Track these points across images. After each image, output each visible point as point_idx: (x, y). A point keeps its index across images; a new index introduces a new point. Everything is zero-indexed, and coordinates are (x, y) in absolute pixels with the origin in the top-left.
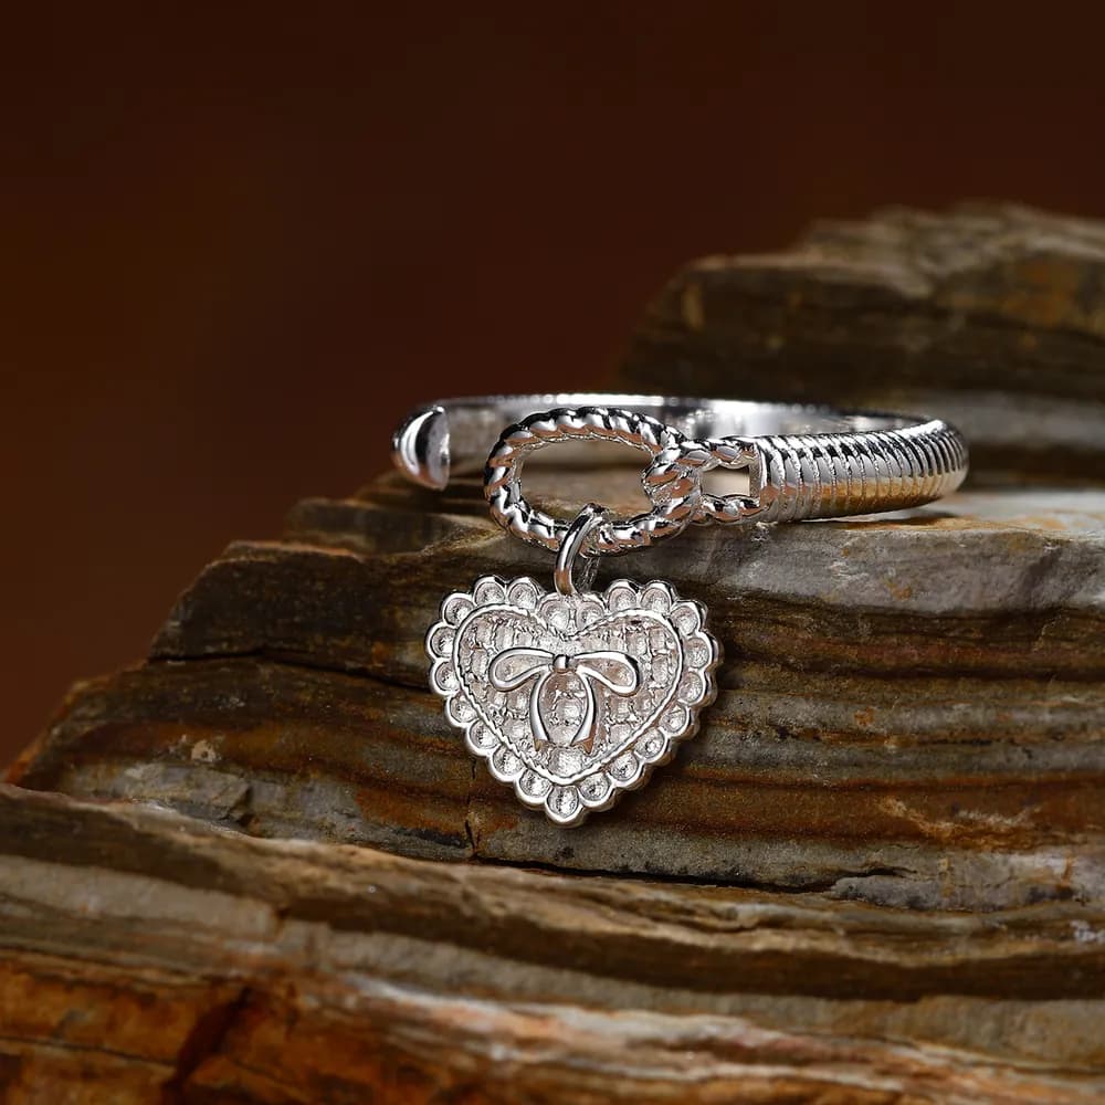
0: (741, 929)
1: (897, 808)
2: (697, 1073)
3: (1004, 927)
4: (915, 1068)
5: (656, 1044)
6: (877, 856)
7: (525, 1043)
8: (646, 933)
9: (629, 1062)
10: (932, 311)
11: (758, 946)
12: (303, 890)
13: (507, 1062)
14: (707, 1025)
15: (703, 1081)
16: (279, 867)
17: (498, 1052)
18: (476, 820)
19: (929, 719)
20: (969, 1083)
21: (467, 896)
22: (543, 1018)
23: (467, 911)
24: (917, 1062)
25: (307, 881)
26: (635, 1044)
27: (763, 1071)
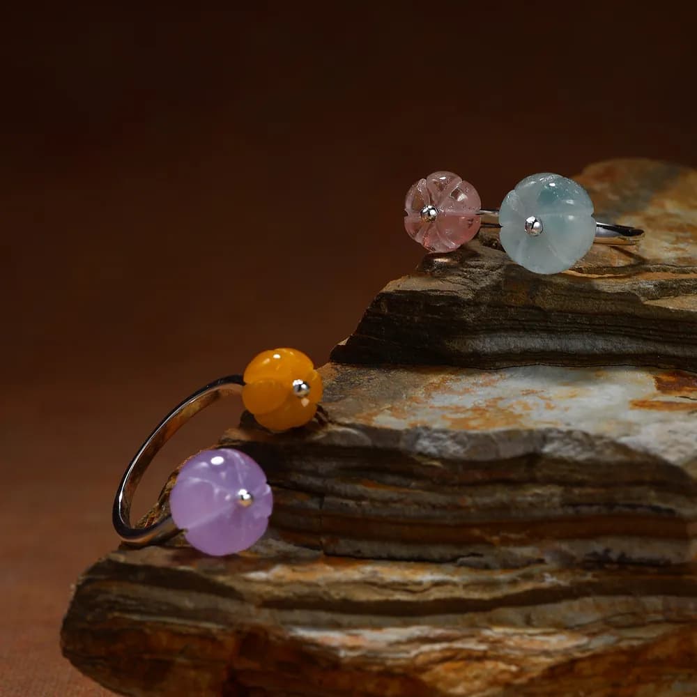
0: (425, 590)
1: (477, 532)
2: (414, 653)
3: (519, 579)
4: (491, 639)
5: (398, 643)
6: (471, 550)
7: (352, 648)
8: (391, 598)
9: (389, 652)
10: (475, 304)
11: (432, 598)
12: (267, 597)
13: (346, 657)
14: (415, 631)
15: (416, 656)
16: (256, 588)
17: (342, 654)
18: (323, 540)
19: (487, 500)
20: (511, 643)
21: (325, 593)
22: (356, 635)
23: (326, 598)
24: (492, 637)
25: (268, 593)
26: (391, 644)
27: (437, 647)
